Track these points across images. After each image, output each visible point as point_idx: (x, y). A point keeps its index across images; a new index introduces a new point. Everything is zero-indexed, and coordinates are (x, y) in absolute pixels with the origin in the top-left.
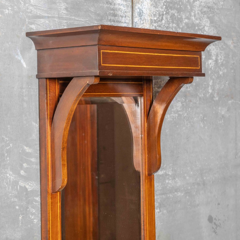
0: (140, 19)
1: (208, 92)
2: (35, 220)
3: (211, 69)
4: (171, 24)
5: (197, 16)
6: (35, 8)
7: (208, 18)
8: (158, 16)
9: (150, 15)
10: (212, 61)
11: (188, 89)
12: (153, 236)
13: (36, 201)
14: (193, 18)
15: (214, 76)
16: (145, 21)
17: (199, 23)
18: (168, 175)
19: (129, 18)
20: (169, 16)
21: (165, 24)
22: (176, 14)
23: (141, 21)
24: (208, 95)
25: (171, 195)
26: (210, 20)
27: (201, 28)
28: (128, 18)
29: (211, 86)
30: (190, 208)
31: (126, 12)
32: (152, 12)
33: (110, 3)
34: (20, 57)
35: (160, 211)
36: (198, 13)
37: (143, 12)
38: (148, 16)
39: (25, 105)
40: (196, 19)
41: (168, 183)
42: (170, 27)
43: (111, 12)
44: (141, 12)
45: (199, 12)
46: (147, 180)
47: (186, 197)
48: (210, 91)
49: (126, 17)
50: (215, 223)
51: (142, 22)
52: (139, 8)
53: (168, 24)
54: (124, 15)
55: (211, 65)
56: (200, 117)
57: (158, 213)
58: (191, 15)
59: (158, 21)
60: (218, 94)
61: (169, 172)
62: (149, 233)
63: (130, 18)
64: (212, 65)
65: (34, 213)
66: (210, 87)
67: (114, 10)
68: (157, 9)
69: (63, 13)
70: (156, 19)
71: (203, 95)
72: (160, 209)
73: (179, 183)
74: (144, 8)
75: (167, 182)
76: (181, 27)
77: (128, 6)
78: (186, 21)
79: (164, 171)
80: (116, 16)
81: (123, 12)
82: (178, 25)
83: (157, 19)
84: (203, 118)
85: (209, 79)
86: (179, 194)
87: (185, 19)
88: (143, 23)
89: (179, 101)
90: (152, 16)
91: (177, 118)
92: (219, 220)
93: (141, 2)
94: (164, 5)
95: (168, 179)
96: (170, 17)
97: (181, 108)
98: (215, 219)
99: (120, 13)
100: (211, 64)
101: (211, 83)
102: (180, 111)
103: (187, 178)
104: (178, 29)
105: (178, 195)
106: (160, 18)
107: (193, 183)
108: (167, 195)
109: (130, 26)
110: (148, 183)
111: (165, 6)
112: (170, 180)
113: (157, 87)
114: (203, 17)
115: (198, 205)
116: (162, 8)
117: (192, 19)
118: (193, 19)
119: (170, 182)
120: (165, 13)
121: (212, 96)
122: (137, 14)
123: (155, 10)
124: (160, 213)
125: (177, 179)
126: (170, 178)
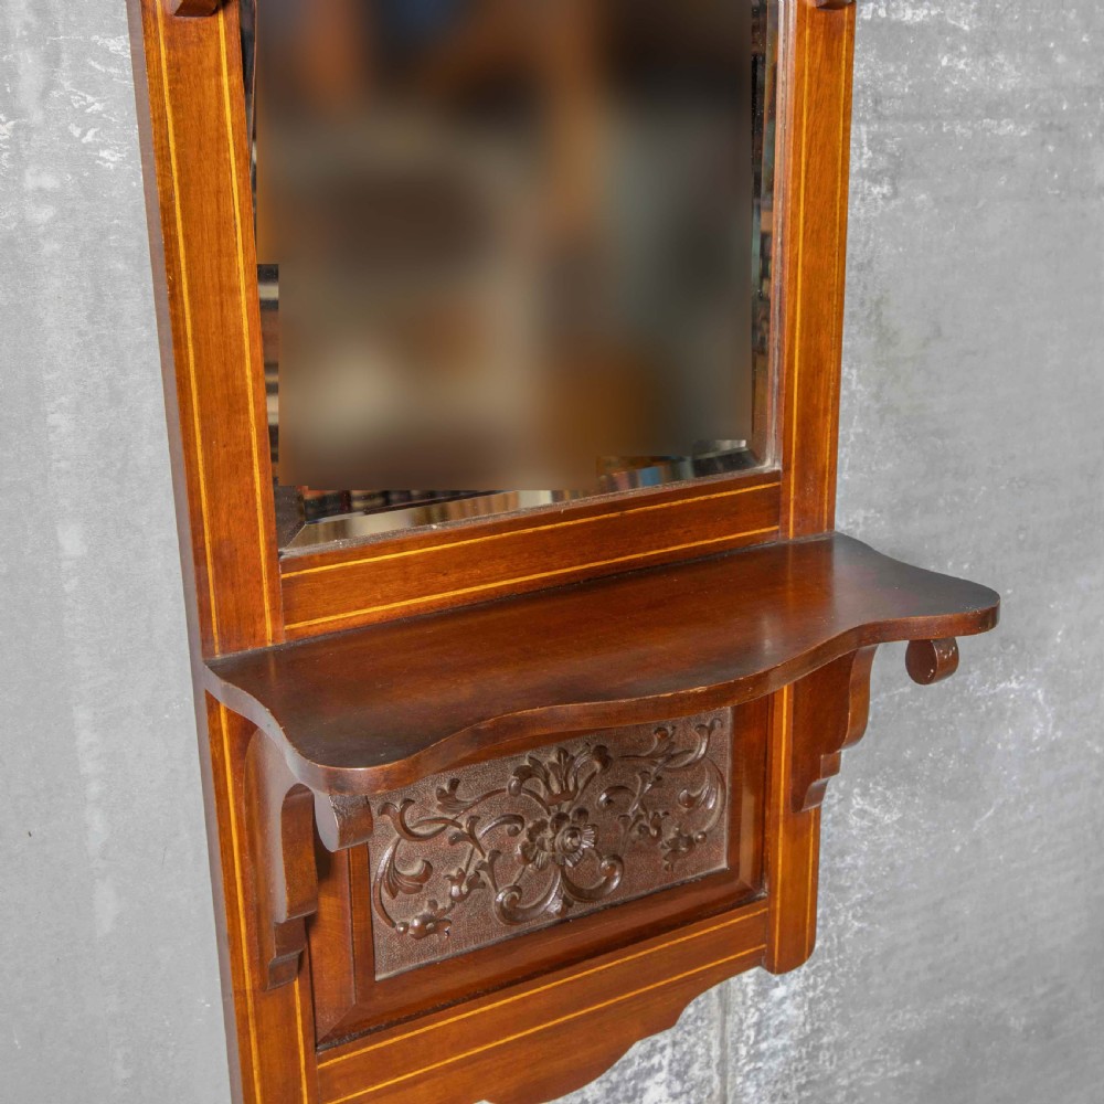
2: (104, 154)
12: (830, 295)
13: (110, 58)
18: (956, 30)
25: (958, 129)
30: (1059, 195)
35: (896, 194)
41: (950, 70)
46: (808, 32)
47: (1043, 143)
57: (881, 202)
61: (957, 18)
62: (807, 278)
65: (99, 115)
72: (893, 184)
73: (1010, 76)
75: (944, 62)
79: (929, 9)
86: (1008, 127)
95: (952, 49)
103: (1060, 59)
105: (1001, 132)
107: (1090, 89)
108: (941, 126)
110: (813, 42)
112: (961, 56)
119: (961, 66)
124: (893, 203)
125: (1000, 57)
126: (964, 49)
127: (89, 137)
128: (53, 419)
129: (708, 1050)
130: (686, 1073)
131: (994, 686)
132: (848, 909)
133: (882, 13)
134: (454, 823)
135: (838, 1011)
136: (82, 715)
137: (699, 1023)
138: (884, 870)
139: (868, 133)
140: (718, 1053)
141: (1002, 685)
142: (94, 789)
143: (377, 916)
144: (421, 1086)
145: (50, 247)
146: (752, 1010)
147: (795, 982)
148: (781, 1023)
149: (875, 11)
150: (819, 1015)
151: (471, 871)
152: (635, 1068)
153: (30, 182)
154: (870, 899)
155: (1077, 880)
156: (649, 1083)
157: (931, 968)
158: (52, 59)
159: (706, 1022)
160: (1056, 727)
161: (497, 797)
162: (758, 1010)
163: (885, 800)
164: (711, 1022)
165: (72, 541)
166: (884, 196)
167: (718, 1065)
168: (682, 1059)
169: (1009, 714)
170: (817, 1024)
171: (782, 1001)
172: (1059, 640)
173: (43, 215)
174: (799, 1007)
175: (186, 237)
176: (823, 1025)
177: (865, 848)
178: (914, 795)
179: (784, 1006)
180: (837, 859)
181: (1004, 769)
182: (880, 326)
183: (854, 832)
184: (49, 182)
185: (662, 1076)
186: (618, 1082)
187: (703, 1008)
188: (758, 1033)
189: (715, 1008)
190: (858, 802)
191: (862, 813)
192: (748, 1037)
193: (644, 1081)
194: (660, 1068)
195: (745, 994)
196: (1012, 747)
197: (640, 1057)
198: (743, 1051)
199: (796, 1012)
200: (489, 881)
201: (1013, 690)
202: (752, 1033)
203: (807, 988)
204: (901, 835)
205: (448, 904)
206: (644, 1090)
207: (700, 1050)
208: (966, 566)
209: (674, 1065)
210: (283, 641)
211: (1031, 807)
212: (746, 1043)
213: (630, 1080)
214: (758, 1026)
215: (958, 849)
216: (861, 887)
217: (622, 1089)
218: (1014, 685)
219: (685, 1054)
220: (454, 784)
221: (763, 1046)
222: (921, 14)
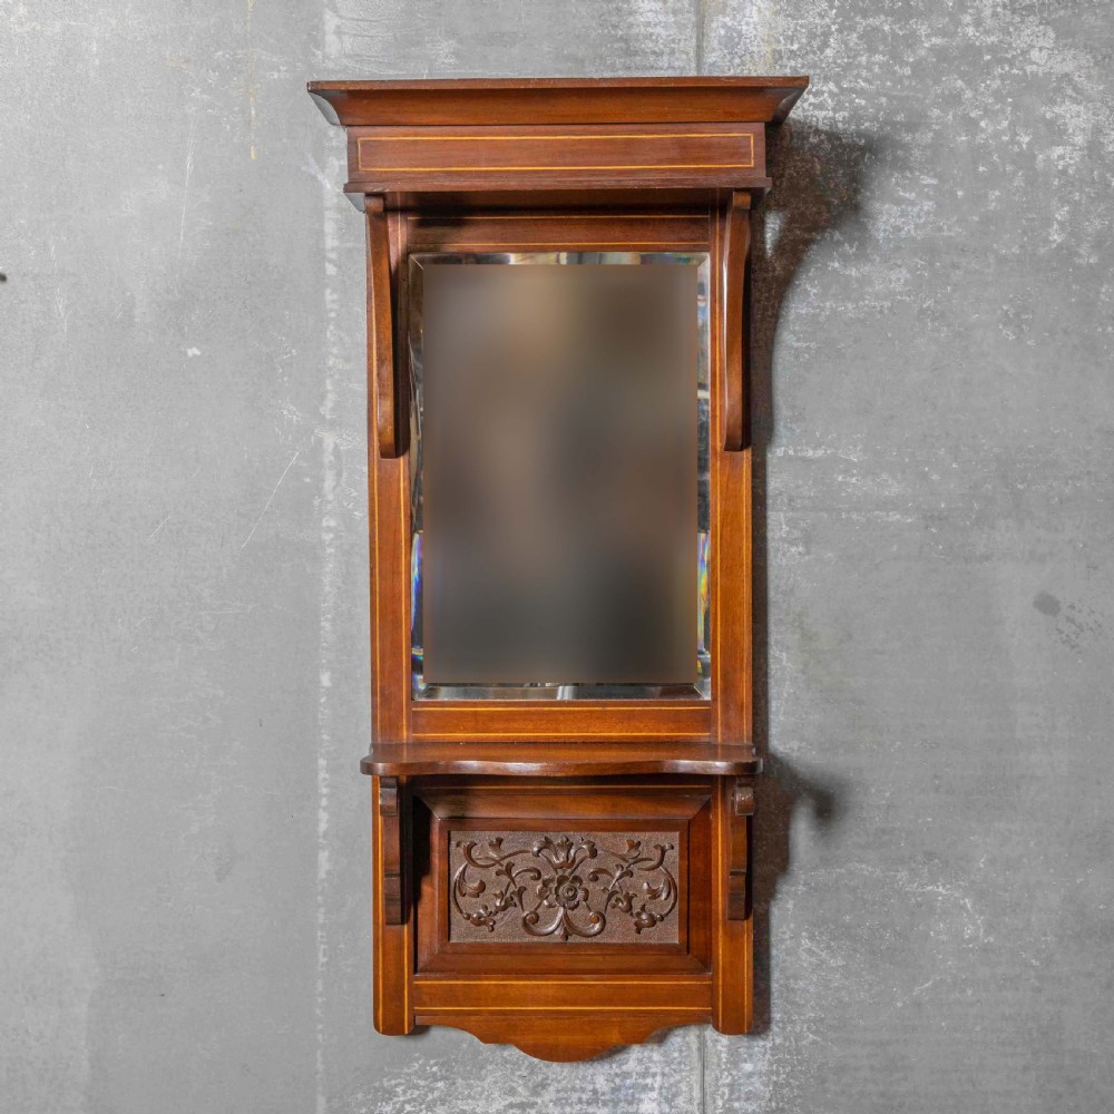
0: (730, 53)
1: (1046, 241)
3: (1064, 172)
4: (862, 55)
5: (989, 23)
6: (357, 61)
7: (1048, 23)
8: (804, 41)
9: (772, 40)
10: (1069, 148)
11: (945, 234)
14: (970, 31)
15: (1082, 192)
16: (752, 57)
17: (1001, 42)
18: (847, 461)
19: (687, 54)
20: (855, 35)
21: (834, 57)
22: (886, 28)
23: (733, 58)
24: (1042, 251)
26: (1056, 30)
27: (1009, 56)
28: (684, 56)
29: (1061, 224)
30: (944, 560)
31: (673, 41)
32: (780, 30)
33: (612, 26)
34: (314, 169)
36: (995, 14)
37: (740, 35)
38: (761, 44)
39: (331, 270)
40: (987, 32)
41: (845, 483)
42: (859, 65)
43: (616, 46)
44: (735, 35)
45: (999, 9)
47: (927, 527)
48: (1056, 237)
49: (672, 52)
50: (1070, 620)
51: (737, 61)
52: (724, 26)
53: (849, 57)
54: (668, 50)
55: (1062, 163)
56: (999, 312)
58: (958, 23)
59: (807, 53)
60: (1098, 245)
61: (848, 455)
63: (692, 54)
64: (1072, 162)
66: (1056, 226)
67: (626, 41)
68: (800, 22)
69: (443, 63)
70: (795, 47)
71: (1016, 250)
72: (806, 546)
73: (894, 489)
74: (748, 24)
75: (840, 479)
76: (911, 60)
77: (684, 25)
78: (936, 40)
79: (826, 450)
80: (635, 55)
81: (661, 41)
82: (896, 57)
83: (799, 49)
84: (1017, 315)
85: (1054, 202)
86: (895, 517)
87: (928, 36)
88: (743, 63)
89: (900, 266)
90: (779, 42)
91: (886, 312)
92: (1093, 612)
93: (734, 9)
94: (831, 7)
95: (846, 472)
96: (860, 38)
97: (905, 285)
98: (1072, 607)
99: (651, 45)
100: (1061, 157)
101: (1062, 213)
102: (901, 293)
103: (935, 477)
104: (897, 68)
105: (890, 519)
106: (815, 44)
108: (840, 515)
109: (693, 73)
111: (834, 11)
112: (853, 475)
113: (799, 229)
114: (1022, 22)
115: (986, 558)
116: (822, 16)
117: (965, 35)
118: (971, 34)
119: (854, 481)
120: (833, 28)
121: (1066, 254)
122: (715, 44)
123: (792, 26)
124: (807, 558)
125: (885, 476)
126: (855, 471)
127: (351, 506)
128: (322, 624)
129: (691, 1089)
130: (673, 1101)
131: (923, 886)
132: (804, 1022)
133: (791, 452)
134: (498, 862)
135: (799, 1100)
136: (322, 762)
137: (683, 1066)
138: (832, 1001)
139: (785, 517)
140: (699, 1096)
141: (930, 888)
142: (324, 802)
143: (453, 906)
144: (472, 1018)
145: (330, 550)
146: (726, 1073)
147: (761, 1063)
148: (750, 1092)
149: (785, 451)
150: (783, 1098)
151: (508, 895)
152: (633, 1080)
153: (324, 524)
154: (822, 1020)
155: (1026, 1069)
156: (643, 1096)
157: (882, 1095)
158: (339, 474)
159: (688, 1068)
160: (987, 933)
161: (525, 855)
162: (731, 1074)
163: (829, 947)
164: (692, 1069)
165: (326, 680)
166: (800, 553)
167: (698, 1104)
168: (668, 1089)
169: (939, 911)
170: (781, 1104)
171: (750, 1075)
172: (982, 866)
173: (328, 537)
174: (767, 1085)
175: (379, 548)
176: (786, 1107)
177: (815, 979)
178: (855, 951)
179: (753, 1080)
180: (792, 981)
181: (939, 953)
182: (802, 629)
183: (805, 965)
184: (333, 523)
185: (654, 1095)
186: (620, 1086)
187: (686, 1057)
188: (732, 1093)
189: (695, 1060)
190: (806, 943)
191: (810, 952)
192: (724, 1093)
193: (640, 1093)
194: (652, 1089)
195: (720, 1059)
196: (944, 938)
197: (637, 1074)
198: (720, 1103)
199: (762, 1088)
200: (518, 903)
201: (940, 894)
202: (727, 1091)
203: (772, 1072)
204: (846, 978)
205: (493, 910)
206: (640, 1101)
207: (684, 1088)
208: (887, 794)
209: (664, 1090)
210: (411, 741)
211: (970, 992)
212: (722, 1098)
213: (630, 1088)
214: (731, 1086)
215: (899, 1004)
216: (813, 1008)
217: (623, 1092)
218: (941, 889)
219: (671, 1085)
220: (500, 841)
221: (736, 1105)
222: (820, 453)
